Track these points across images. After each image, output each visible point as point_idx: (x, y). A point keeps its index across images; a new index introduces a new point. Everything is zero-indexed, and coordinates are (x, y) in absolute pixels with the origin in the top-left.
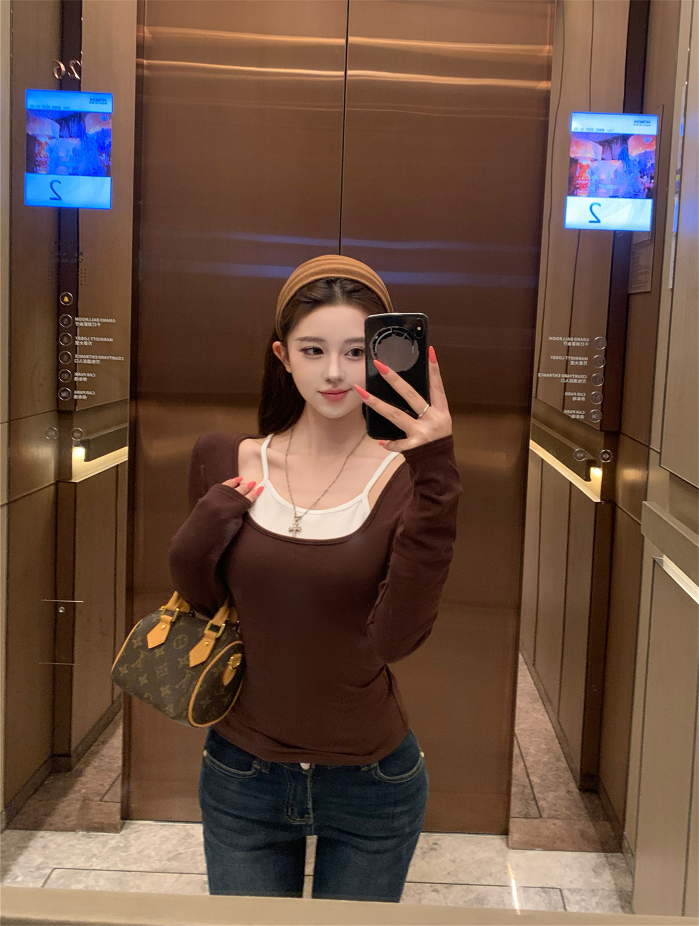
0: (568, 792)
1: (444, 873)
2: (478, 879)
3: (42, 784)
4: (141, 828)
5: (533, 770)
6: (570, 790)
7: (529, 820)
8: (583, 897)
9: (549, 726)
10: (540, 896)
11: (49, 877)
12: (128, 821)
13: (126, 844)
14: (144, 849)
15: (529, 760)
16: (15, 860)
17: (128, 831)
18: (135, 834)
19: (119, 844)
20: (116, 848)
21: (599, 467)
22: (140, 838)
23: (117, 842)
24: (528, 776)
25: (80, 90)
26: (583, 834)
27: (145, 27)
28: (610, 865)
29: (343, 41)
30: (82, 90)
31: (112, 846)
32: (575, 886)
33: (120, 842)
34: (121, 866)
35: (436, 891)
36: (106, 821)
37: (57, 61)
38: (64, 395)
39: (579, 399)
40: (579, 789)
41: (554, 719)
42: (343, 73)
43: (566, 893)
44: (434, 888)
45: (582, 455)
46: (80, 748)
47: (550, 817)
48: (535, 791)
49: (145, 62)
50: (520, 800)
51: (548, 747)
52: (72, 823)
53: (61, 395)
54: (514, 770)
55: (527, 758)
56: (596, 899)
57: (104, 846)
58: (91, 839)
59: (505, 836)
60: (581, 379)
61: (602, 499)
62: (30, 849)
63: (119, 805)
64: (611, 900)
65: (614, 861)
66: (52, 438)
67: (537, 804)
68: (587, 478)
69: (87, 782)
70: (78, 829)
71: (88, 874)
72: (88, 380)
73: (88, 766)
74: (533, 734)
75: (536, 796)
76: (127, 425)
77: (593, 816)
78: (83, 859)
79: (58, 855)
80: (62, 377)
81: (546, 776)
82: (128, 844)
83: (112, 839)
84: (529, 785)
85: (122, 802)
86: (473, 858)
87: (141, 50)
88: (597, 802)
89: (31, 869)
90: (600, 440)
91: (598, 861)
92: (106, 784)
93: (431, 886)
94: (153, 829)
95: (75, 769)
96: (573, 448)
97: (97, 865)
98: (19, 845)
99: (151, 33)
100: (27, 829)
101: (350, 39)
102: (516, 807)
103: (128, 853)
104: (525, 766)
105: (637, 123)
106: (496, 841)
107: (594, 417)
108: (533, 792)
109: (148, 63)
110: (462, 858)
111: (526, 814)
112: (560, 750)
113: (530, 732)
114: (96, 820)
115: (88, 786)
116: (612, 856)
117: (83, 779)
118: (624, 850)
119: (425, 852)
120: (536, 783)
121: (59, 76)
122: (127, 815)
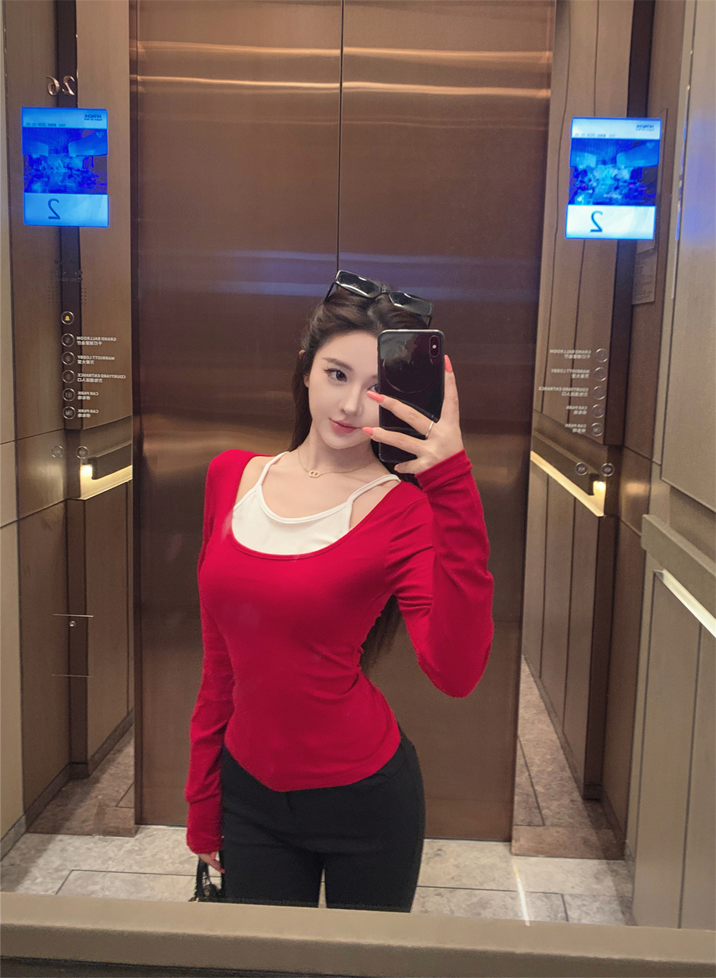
0: (572, 801)
1: (448, 877)
2: (482, 884)
3: (60, 791)
4: (155, 833)
5: (538, 780)
6: (574, 799)
7: (532, 828)
8: (584, 902)
9: (554, 737)
10: (542, 901)
11: (67, 878)
12: (143, 826)
13: (141, 848)
14: (157, 852)
15: (534, 770)
16: (34, 862)
17: (143, 835)
18: (149, 839)
19: (134, 847)
20: (130, 852)
21: (603, 481)
22: (154, 842)
23: (132, 846)
24: (532, 786)
25: (76, 106)
26: (586, 842)
27: (138, 42)
28: (612, 872)
29: (338, 52)
30: (79, 107)
31: (127, 849)
32: (577, 891)
33: (136, 846)
34: (136, 869)
35: (439, 894)
36: (121, 826)
37: (51, 77)
38: (68, 413)
39: (580, 412)
40: (582, 797)
41: (560, 731)
42: (338, 85)
43: (567, 898)
44: (438, 892)
45: (584, 469)
46: (97, 756)
47: (553, 825)
48: (539, 799)
49: (139, 78)
50: (525, 809)
51: (553, 757)
52: (89, 828)
53: (65, 413)
54: (517, 779)
55: (532, 768)
56: (597, 904)
57: (121, 849)
58: (107, 843)
59: (507, 843)
60: (582, 392)
61: (605, 513)
62: (49, 852)
63: (133, 810)
64: (612, 906)
65: (615, 868)
66: (58, 456)
67: (540, 813)
68: (590, 492)
69: (104, 788)
70: (94, 833)
71: (104, 876)
72: (91, 398)
73: (104, 774)
74: (538, 744)
75: (540, 805)
76: (131, 442)
77: (596, 825)
78: (99, 862)
79: (76, 858)
80: (66, 396)
81: (550, 785)
82: (143, 848)
83: (128, 843)
84: (533, 794)
85: (135, 808)
86: (476, 863)
87: (135, 66)
88: (600, 810)
89: (50, 871)
90: (604, 453)
91: (600, 867)
92: (121, 791)
93: (435, 890)
94: (167, 833)
95: (92, 776)
96: (575, 461)
97: (113, 868)
98: (39, 848)
99: (144, 48)
100: (48, 833)
101: (346, 50)
102: (519, 814)
103: (143, 856)
104: (530, 775)
105: (639, 128)
106: (499, 848)
107: (596, 430)
108: (537, 801)
109: (142, 79)
110: (466, 864)
111: (529, 822)
112: (565, 760)
113: (535, 742)
114: (111, 825)
115: (105, 792)
116: (614, 863)
117: (99, 785)
118: (626, 857)
119: (430, 858)
120: (541, 793)
121: (53, 93)
122: (141, 820)
